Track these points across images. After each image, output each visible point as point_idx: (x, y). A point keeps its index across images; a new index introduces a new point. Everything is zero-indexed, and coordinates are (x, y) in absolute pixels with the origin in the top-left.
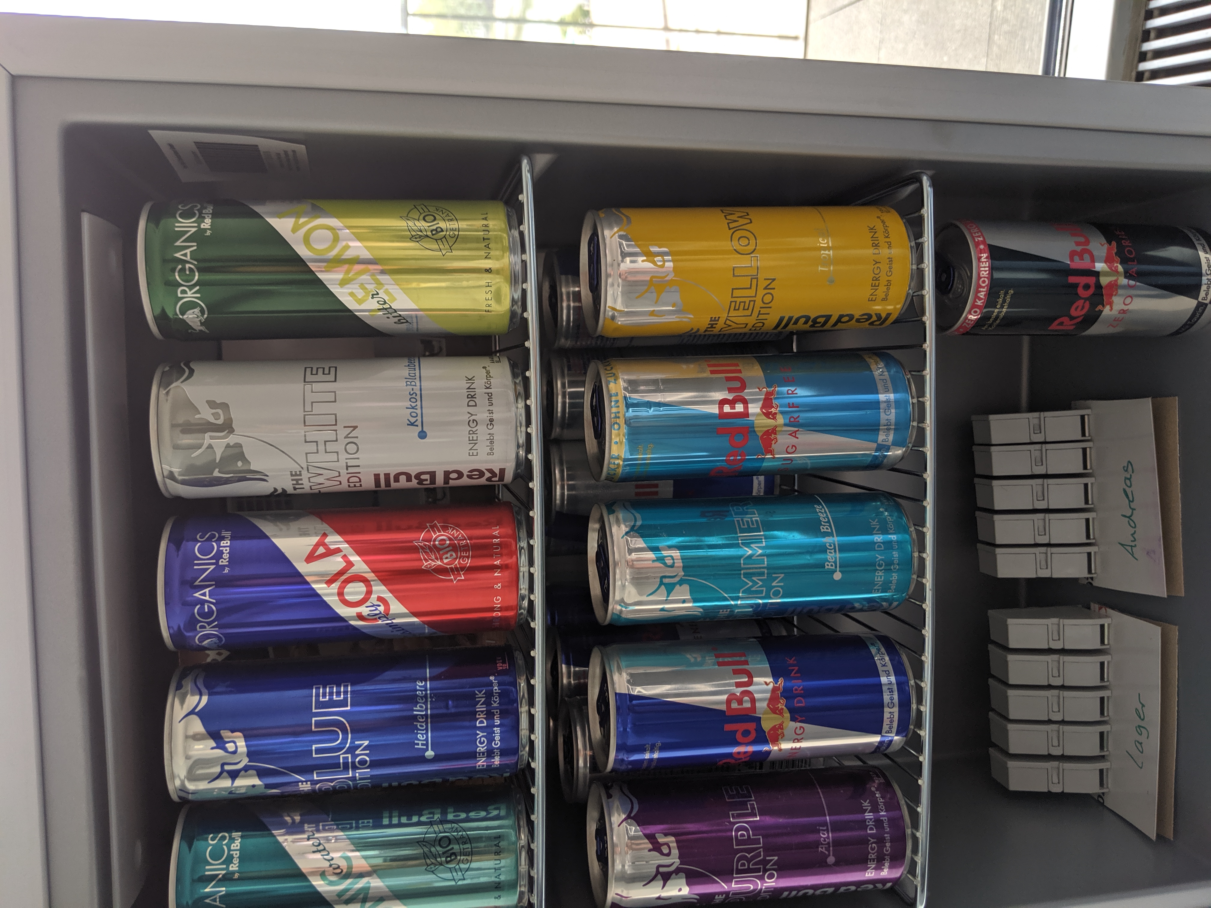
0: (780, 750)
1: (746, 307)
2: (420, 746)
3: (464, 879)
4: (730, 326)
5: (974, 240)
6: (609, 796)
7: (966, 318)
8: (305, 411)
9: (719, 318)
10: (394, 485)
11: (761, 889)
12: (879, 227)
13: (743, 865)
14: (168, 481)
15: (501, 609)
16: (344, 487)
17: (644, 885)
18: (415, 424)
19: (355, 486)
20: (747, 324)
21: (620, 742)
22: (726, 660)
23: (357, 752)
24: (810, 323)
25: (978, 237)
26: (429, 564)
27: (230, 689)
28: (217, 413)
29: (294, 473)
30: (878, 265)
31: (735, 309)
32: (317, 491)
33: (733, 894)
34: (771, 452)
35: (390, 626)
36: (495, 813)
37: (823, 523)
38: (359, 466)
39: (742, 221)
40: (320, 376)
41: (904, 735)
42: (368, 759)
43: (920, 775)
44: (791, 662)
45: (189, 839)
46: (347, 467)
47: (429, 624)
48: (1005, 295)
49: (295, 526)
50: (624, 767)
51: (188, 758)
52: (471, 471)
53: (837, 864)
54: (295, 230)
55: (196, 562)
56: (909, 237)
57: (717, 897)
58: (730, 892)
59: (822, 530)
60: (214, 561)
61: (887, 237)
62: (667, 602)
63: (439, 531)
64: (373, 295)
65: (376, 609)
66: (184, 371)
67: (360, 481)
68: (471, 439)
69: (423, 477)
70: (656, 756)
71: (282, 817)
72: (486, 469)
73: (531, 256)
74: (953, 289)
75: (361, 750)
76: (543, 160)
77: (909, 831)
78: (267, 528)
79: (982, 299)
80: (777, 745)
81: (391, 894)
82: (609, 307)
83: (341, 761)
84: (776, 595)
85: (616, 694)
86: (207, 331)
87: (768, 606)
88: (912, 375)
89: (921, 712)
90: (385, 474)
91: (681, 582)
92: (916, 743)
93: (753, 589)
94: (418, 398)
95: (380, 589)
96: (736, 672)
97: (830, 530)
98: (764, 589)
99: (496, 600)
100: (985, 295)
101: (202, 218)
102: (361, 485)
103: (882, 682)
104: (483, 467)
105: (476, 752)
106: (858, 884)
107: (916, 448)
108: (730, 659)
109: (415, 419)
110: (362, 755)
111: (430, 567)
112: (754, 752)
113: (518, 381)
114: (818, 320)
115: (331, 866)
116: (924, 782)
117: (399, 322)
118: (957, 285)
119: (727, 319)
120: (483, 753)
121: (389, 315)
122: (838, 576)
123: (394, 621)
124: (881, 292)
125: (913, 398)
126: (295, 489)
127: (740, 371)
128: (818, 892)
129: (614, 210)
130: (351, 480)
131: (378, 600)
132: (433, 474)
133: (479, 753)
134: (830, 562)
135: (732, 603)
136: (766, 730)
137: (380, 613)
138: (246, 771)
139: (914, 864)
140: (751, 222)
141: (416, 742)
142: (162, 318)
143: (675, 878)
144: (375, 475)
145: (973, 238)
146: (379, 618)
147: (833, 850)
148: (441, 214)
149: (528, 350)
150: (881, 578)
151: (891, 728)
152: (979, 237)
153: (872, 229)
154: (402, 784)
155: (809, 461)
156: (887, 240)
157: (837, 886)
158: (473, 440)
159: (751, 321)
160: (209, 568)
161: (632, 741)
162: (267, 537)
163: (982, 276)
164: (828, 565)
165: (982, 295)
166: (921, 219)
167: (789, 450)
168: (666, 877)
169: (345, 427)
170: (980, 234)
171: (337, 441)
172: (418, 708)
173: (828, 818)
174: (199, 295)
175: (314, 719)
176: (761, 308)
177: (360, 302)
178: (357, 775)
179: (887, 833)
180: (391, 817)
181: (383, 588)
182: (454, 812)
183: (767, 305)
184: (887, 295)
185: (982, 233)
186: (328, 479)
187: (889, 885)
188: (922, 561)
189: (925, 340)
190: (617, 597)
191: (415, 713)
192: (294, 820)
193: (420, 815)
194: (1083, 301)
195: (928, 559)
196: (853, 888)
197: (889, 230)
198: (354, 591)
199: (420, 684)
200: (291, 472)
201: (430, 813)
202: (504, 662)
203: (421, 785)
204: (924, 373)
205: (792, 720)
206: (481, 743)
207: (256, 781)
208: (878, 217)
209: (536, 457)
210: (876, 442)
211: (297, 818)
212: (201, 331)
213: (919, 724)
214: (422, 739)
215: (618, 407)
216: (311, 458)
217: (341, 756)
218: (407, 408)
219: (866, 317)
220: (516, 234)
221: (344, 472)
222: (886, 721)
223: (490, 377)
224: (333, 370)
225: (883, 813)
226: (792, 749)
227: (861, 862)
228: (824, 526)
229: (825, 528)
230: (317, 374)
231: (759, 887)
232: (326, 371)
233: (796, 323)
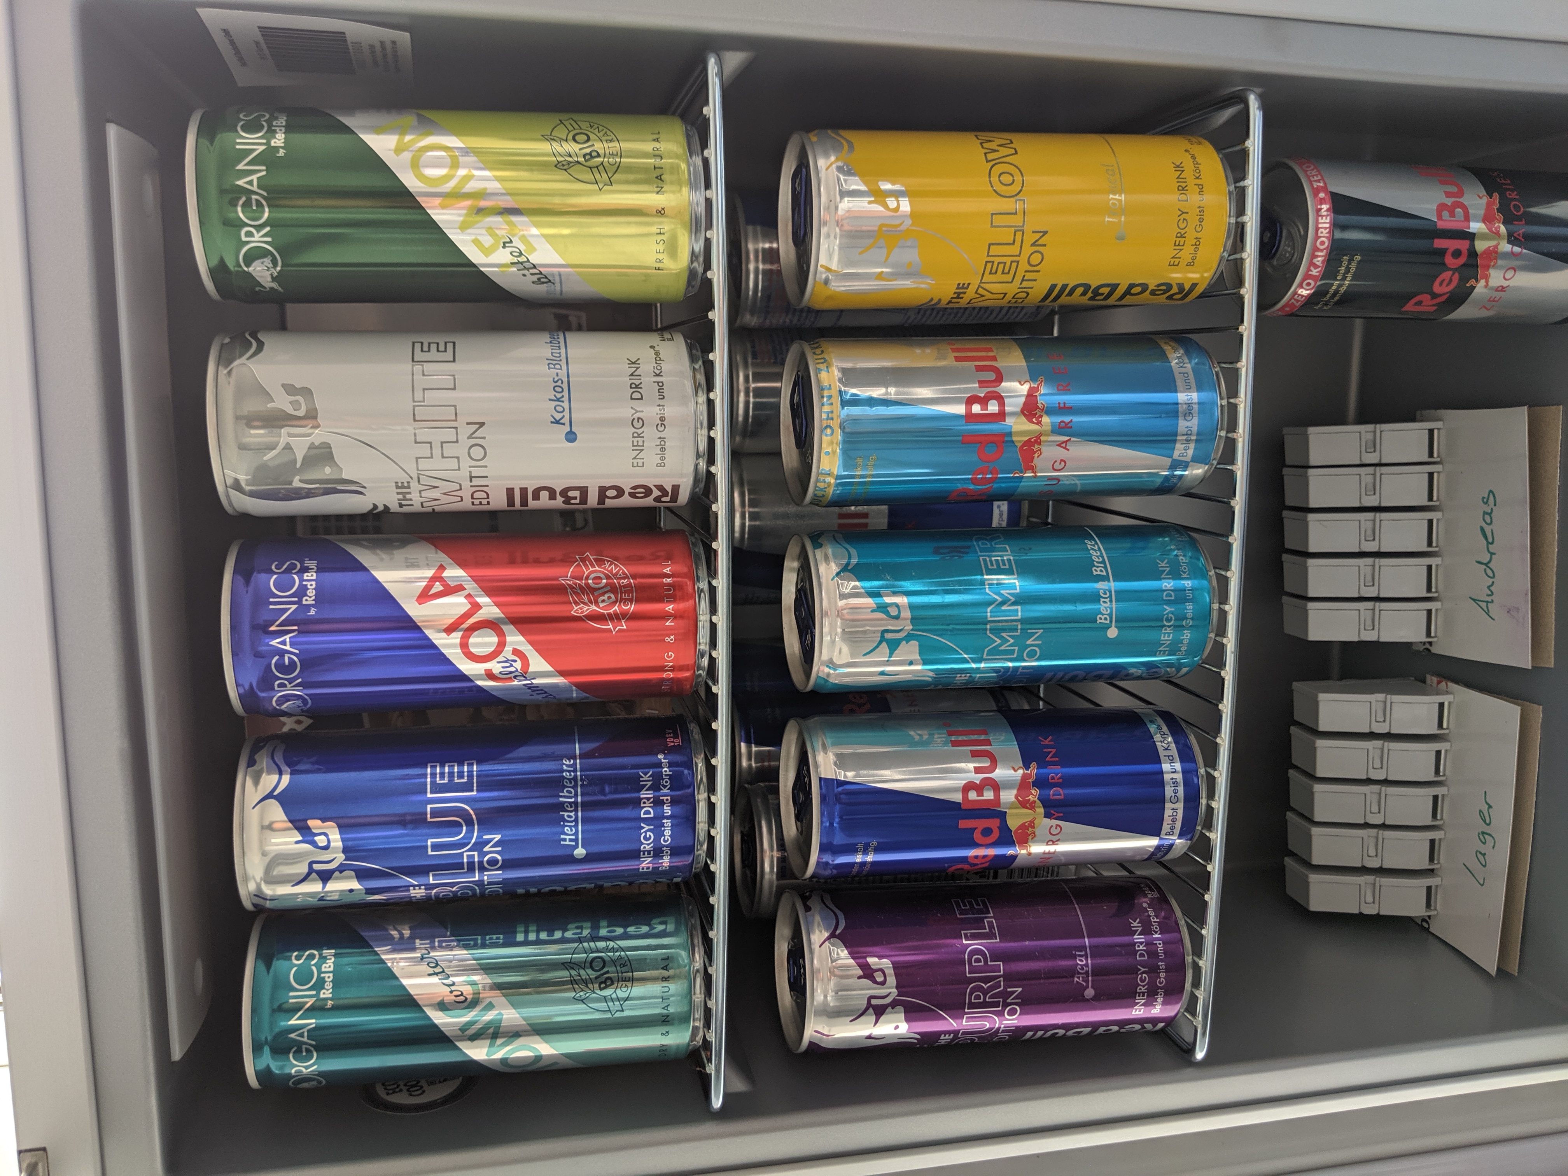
0: (1030, 854)
1: (1006, 270)
2: (567, 843)
3: (623, 1011)
4: (982, 296)
5: (1312, 186)
6: (808, 909)
7: (1295, 293)
8: (414, 401)
9: (969, 284)
10: (532, 504)
11: (999, 1028)
12: (1188, 164)
13: (978, 997)
14: (232, 492)
15: (673, 669)
16: (466, 505)
17: (851, 1021)
18: (561, 421)
19: (481, 503)
20: (1005, 294)
21: (825, 841)
22: (960, 738)
23: (486, 849)
24: (1090, 294)
25: (1316, 181)
26: (580, 608)
27: (317, 766)
28: (297, 401)
29: (400, 485)
30: (1184, 216)
31: (991, 273)
32: (430, 510)
33: (963, 1033)
34: (1032, 469)
35: (529, 688)
36: (661, 927)
37: (1096, 564)
38: (486, 477)
39: (1004, 151)
40: (433, 354)
41: (1189, 837)
42: (499, 858)
43: (1207, 888)
44: (1047, 742)
45: (266, 958)
46: (471, 478)
47: (579, 686)
48: (1349, 263)
49: (400, 554)
50: (827, 873)
51: (264, 854)
52: (634, 488)
53: (1096, 998)
54: (398, 150)
55: (271, 600)
56: (1226, 177)
57: (942, 1037)
58: (959, 1030)
59: (1095, 573)
60: (296, 599)
61: (1197, 178)
62: (888, 663)
63: (593, 566)
64: (504, 243)
65: (512, 666)
66: (251, 344)
67: (488, 497)
68: (635, 444)
69: (571, 494)
70: (870, 858)
71: (387, 930)
72: (655, 486)
73: (718, 194)
74: (1279, 252)
75: (491, 847)
76: (735, 59)
77: (1189, 959)
78: (363, 556)
79: (1319, 267)
80: (1026, 848)
81: (528, 1028)
82: (822, 266)
83: (465, 860)
84: (1032, 656)
85: (820, 779)
86: (280, 289)
87: (1020, 670)
88: (1221, 368)
89: (1212, 809)
90: (521, 489)
91: (909, 638)
92: (1204, 848)
93: (1002, 648)
94: (565, 386)
95: (515, 639)
96: (975, 755)
97: (1104, 573)
98: (1016, 648)
99: (668, 657)
100: (1323, 262)
101: (271, 132)
102: (488, 503)
103: (1164, 770)
104: (650, 483)
105: (640, 851)
106: (1122, 1023)
107: (1222, 466)
108: (965, 738)
109: (561, 415)
110: (492, 852)
111: (582, 612)
112: (996, 856)
113: (697, 367)
114: (1101, 291)
115: (451, 992)
116: (1212, 898)
117: (539, 282)
118: (1285, 247)
119: (979, 286)
120: (649, 852)
121: (526, 272)
122: (1113, 633)
123: (534, 681)
124: (1186, 254)
125: (1221, 398)
126: (401, 506)
127: (994, 359)
128: (1070, 1033)
129: (829, 132)
130: (475, 496)
131: (513, 654)
132: (584, 491)
133: (644, 852)
134: (1103, 614)
135: (974, 666)
136: (1013, 829)
137: (517, 670)
138: (341, 872)
139: (1194, 999)
140: (1016, 153)
141: (562, 837)
142: (219, 271)
143: (891, 1013)
144: (507, 489)
145: (1311, 182)
146: (515, 677)
147: (1092, 981)
148: (596, 131)
149: (712, 324)
150: (1169, 636)
151: (1172, 828)
152: (1319, 181)
153: (1178, 166)
154: (543, 891)
155: (1078, 482)
156: (1198, 181)
157: (1095, 1025)
158: (638, 446)
159: (1012, 289)
160: (289, 609)
161: (839, 839)
162: (365, 569)
163: (1320, 235)
164: (1101, 619)
165: (1319, 261)
166: (1245, 153)
167: (1057, 466)
168: (879, 1012)
169: (468, 424)
170: (1319, 177)
171: (457, 442)
172: (566, 794)
173: (1086, 940)
174: (269, 239)
175: (429, 806)
176: (1026, 271)
177: (487, 252)
178: (486, 878)
179: (1162, 961)
180: (526, 932)
181: (521, 638)
182: (608, 927)
183: (1034, 268)
184: (1194, 258)
185: (1322, 176)
186: (445, 494)
187: (1161, 1025)
188: (1223, 614)
189: (1242, 321)
190: (825, 656)
191: (561, 799)
192: (401, 935)
193: (565, 930)
194: (1451, 273)
195: (1231, 612)
196: (1115, 1028)
197: (1201, 167)
198: (482, 642)
199: (568, 763)
200: (396, 483)
201: (577, 928)
202: (675, 737)
203: (566, 892)
204: (1239, 365)
205: (1045, 817)
206: (646, 839)
207: (355, 885)
208: (1186, 151)
209: (720, 470)
210: (1171, 457)
211: (407, 933)
212: (272, 288)
213: (1209, 824)
214: (569, 832)
215: (832, 404)
216: (424, 464)
217: (465, 854)
218: (550, 400)
219: (1164, 288)
220: (699, 161)
221: (466, 484)
222: (1167, 819)
223: (660, 360)
224: (450, 347)
225: (1157, 936)
226: (1044, 853)
227: (1127, 997)
228: (1098, 567)
229: (1098, 569)
230: (429, 351)
231: (997, 1026)
232: (442, 348)
233: (1070, 294)
